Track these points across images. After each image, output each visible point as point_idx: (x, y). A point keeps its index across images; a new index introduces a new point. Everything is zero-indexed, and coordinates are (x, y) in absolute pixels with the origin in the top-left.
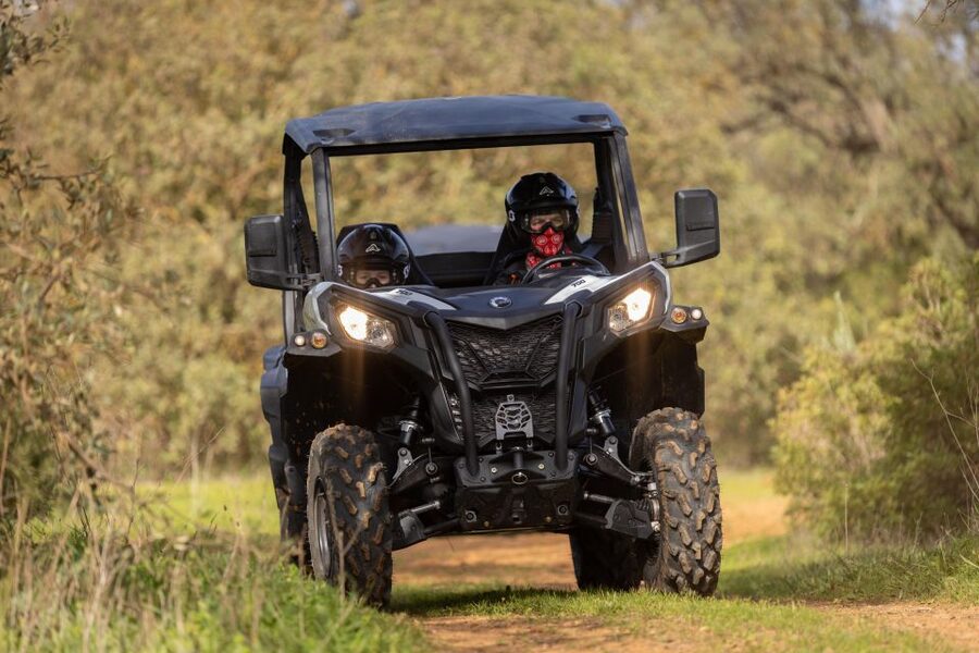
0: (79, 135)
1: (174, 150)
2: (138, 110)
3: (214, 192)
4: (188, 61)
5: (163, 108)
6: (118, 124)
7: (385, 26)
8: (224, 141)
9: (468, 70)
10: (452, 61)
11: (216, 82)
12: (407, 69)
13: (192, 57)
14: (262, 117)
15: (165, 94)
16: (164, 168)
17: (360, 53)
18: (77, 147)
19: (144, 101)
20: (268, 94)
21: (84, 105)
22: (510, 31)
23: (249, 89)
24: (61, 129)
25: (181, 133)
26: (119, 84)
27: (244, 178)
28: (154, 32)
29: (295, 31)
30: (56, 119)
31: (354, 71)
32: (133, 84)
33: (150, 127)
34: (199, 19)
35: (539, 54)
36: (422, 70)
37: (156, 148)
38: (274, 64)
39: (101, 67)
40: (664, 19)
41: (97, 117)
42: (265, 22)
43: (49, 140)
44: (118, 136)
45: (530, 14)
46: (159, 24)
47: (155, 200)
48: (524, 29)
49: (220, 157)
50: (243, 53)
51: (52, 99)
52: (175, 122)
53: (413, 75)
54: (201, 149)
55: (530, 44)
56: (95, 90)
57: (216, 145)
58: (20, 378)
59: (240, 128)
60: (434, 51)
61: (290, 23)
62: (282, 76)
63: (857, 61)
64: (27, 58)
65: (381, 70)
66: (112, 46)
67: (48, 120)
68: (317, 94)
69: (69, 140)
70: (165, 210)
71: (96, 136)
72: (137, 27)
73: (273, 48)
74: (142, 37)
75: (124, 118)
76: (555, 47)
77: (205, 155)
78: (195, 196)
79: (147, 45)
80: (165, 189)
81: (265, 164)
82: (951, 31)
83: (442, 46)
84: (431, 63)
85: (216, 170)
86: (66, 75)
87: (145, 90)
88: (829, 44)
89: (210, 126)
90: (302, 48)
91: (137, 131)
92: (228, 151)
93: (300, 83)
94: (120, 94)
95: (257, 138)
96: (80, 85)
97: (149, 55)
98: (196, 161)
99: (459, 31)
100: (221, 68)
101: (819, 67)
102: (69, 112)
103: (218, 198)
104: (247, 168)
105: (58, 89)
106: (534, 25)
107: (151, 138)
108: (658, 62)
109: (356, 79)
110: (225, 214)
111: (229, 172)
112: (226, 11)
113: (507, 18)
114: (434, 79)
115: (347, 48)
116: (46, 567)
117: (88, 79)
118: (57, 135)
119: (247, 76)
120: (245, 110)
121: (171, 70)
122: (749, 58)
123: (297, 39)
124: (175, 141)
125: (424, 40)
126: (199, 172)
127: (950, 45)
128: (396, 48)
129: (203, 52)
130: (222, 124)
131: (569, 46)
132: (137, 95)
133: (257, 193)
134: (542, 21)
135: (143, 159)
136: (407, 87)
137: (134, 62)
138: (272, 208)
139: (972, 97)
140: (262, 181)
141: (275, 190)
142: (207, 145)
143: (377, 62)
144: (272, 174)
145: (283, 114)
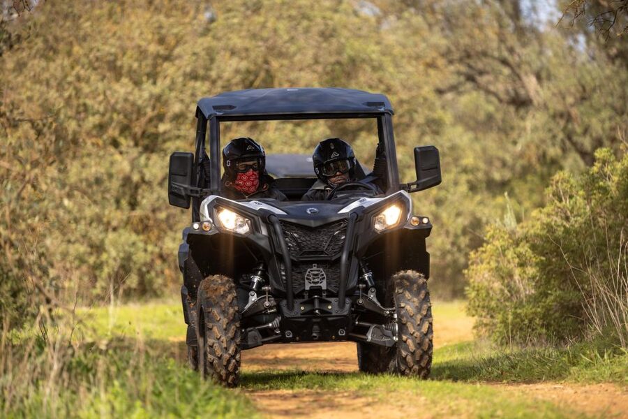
0: (42, 94)
1: (100, 103)
2: (79, 78)
3: (125, 129)
4: (109, 49)
5: (94, 77)
6: (66, 86)
7: (230, 28)
8: (131, 98)
9: (281, 55)
10: (271, 49)
11: (126, 62)
12: (244, 55)
13: (113, 45)
14: (155, 83)
15: (95, 69)
16: (94, 114)
17: (214, 43)
18: (40, 102)
19: (82, 72)
20: (159, 69)
21: (46, 75)
22: (307, 31)
23: (146, 66)
24: (31, 90)
25: (105, 93)
26: (66, 62)
27: (143, 120)
28: (89, 30)
29: (175, 31)
30: (28, 84)
31: (211, 55)
32: (77, 62)
33: (86, 89)
34: (116, 23)
35: (324, 45)
36: (253, 55)
37: (89, 102)
38: (162, 50)
39: (56, 52)
40: (401, 24)
41: (53, 83)
42: (156, 25)
43: (24, 97)
44: (66, 94)
45: (319, 20)
46: (92, 26)
47: (89, 134)
48: (315, 30)
49: (128, 107)
50: (143, 44)
51: (26, 71)
52: (101, 86)
53: (247, 57)
54: (117, 102)
55: (320, 39)
56: (52, 66)
57: (126, 100)
58: (5, 243)
59: (140, 90)
60: (260, 43)
61: (172, 26)
62: (167, 58)
63: (518, 49)
64: (11, 47)
65: (228, 54)
66: (63, 39)
67: (23, 84)
68: (188, 69)
69: (37, 96)
70: (94, 140)
71: (53, 94)
72: (78, 28)
73: (161, 41)
74: (82, 33)
75: (70, 83)
76: (334, 40)
77: (119, 107)
78: (113, 132)
79: (84, 39)
80: (95, 127)
81: (156, 112)
82: (578, 32)
83: (265, 40)
84: (259, 50)
85: (126, 116)
86: (35, 57)
87: (83, 67)
88: (502, 40)
89: (122, 89)
90: (179, 41)
91: (78, 91)
92: (133, 104)
93: (177, 62)
94: (68, 69)
95: (151, 96)
96: (43, 63)
97: (85, 45)
98: (114, 110)
99: (275, 31)
100: (129, 53)
101: (496, 54)
102: (36, 80)
103: (127, 133)
104: (145, 114)
105: (30, 65)
106: (322, 27)
107: (87, 96)
108: (397, 50)
109: (212, 60)
110: (132, 143)
111: (134, 116)
112: (133, 18)
113: (305, 23)
114: (260, 61)
115: (207, 41)
116: (21, 359)
117: (48, 59)
118: (29, 93)
119: (145, 58)
120: (144, 79)
121: (98, 54)
122: (453, 48)
123: (176, 35)
124: (101, 98)
125: (254, 36)
126: (115, 116)
127: (576, 41)
128: (237, 41)
129: (118, 43)
130: (130, 87)
131: (343, 40)
132: (78, 68)
133: (151, 130)
134: (326, 25)
135: (82, 109)
136: (244, 65)
137: (76, 49)
138: (160, 139)
139: (589, 72)
140: (154, 122)
141: (162, 128)
142: (121, 100)
143: (225, 49)
144: (160, 118)
145: (168, 81)
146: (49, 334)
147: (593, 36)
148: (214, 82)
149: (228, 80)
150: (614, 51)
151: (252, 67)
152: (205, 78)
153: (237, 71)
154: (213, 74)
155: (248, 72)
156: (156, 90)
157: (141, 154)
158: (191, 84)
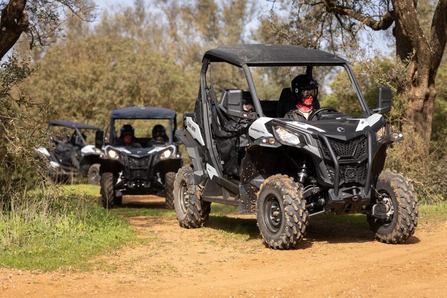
0: (44, 94)
1: (69, 98)
2: (60, 88)
3: (79, 109)
4: (73, 76)
5: (66, 88)
6: (54, 91)
7: (123, 68)
8: (81, 96)
9: (143, 80)
10: (139, 77)
11: (80, 81)
12: (128, 79)
13: (74, 75)
14: (91, 90)
15: (66, 84)
16: (66, 103)
17: (116, 75)
18: (44, 97)
19: (61, 86)
20: (93, 85)
21: (46, 86)
22: (154, 70)
23: (88, 83)
24: (40, 92)
25: (70, 94)
26: (55, 81)
27: (86, 106)
28: (64, 69)
29: (100, 69)
30: (39, 90)
31: (115, 79)
32: (59, 81)
33: (63, 92)
34: (76, 65)
35: (161, 76)
36: (132, 80)
37: (64, 98)
38: (94, 77)
39: (50, 77)
40: (193, 68)
41: (49, 90)
42: (92, 67)
43: (37, 95)
44: (54, 94)
45: (159, 66)
46: (65, 67)
47: (64, 111)
48: (157, 70)
49: (80, 100)
50: (87, 74)
51: (38, 85)
52: (69, 91)
53: (130, 81)
54: (75, 98)
55: (159, 74)
56: (49, 83)
57: (79, 97)
58: (26, 154)
59: (85, 93)
60: (135, 75)
61: (99, 67)
62: (97, 80)
63: (241, 80)
64: (30, 74)
65: (121, 79)
66: (54, 72)
67: (37, 90)
68: (105, 85)
69: (42, 94)
70: (66, 113)
71: (49, 94)
72: (60, 67)
73: (94, 73)
74: (61, 69)
75: (56, 90)
76: (165, 75)
77: (76, 100)
78: (74, 110)
79: (62, 72)
80: (66, 108)
81: (92, 102)
82: (264, 73)
83: (137, 74)
84: (134, 78)
85: (79, 104)
86: (42, 79)
87: (62, 83)
88: (234, 76)
89: (78, 92)
90: (102, 73)
91: (59, 93)
92: (82, 99)
93: (101, 82)
94: (55, 84)
95: (90, 95)
96: (45, 81)
97: (63, 74)
98: (75, 101)
99: (141, 70)
100: (81, 78)
101: (231, 81)
102: (42, 88)
103: (80, 111)
104: (87, 103)
105: (39, 82)
106: (160, 69)
107: (63, 95)
108: (191, 79)
109: (115, 81)
110: (81, 115)
111: (83, 104)
112: (83, 64)
113: (153, 67)
114: (135, 82)
115: (113, 74)
116: (32, 203)
117: (47, 80)
118: (39, 94)
119: (87, 80)
120: (87, 89)
121: (68, 78)
122: (214, 79)
123: (100, 71)
124: (69, 96)
125: (132, 72)
126: (75, 104)
127: (264, 77)
128: (125, 74)
129: (76, 74)
130: (81, 92)
131: (169, 74)
132: (59, 84)
133: (90, 110)
134: (162, 68)
135: (61, 100)
136: (128, 84)
137: (59, 76)
138: (93, 114)
139: (269, 89)
140: (91, 106)
141: (94, 109)
142: (77, 97)
143: (121, 77)
144: (93, 105)
145: (97, 90)
146: (45, 192)
147: (271, 74)
148: (116, 91)
149: (122, 90)
150: (279, 81)
151: (131, 85)
152: (112, 89)
153: (125, 86)
154: (115, 87)
155: (130, 86)
156: (92, 93)
157: (85, 119)
158: (106, 91)
